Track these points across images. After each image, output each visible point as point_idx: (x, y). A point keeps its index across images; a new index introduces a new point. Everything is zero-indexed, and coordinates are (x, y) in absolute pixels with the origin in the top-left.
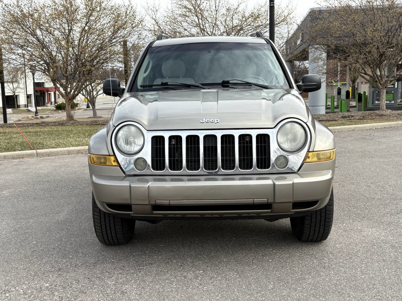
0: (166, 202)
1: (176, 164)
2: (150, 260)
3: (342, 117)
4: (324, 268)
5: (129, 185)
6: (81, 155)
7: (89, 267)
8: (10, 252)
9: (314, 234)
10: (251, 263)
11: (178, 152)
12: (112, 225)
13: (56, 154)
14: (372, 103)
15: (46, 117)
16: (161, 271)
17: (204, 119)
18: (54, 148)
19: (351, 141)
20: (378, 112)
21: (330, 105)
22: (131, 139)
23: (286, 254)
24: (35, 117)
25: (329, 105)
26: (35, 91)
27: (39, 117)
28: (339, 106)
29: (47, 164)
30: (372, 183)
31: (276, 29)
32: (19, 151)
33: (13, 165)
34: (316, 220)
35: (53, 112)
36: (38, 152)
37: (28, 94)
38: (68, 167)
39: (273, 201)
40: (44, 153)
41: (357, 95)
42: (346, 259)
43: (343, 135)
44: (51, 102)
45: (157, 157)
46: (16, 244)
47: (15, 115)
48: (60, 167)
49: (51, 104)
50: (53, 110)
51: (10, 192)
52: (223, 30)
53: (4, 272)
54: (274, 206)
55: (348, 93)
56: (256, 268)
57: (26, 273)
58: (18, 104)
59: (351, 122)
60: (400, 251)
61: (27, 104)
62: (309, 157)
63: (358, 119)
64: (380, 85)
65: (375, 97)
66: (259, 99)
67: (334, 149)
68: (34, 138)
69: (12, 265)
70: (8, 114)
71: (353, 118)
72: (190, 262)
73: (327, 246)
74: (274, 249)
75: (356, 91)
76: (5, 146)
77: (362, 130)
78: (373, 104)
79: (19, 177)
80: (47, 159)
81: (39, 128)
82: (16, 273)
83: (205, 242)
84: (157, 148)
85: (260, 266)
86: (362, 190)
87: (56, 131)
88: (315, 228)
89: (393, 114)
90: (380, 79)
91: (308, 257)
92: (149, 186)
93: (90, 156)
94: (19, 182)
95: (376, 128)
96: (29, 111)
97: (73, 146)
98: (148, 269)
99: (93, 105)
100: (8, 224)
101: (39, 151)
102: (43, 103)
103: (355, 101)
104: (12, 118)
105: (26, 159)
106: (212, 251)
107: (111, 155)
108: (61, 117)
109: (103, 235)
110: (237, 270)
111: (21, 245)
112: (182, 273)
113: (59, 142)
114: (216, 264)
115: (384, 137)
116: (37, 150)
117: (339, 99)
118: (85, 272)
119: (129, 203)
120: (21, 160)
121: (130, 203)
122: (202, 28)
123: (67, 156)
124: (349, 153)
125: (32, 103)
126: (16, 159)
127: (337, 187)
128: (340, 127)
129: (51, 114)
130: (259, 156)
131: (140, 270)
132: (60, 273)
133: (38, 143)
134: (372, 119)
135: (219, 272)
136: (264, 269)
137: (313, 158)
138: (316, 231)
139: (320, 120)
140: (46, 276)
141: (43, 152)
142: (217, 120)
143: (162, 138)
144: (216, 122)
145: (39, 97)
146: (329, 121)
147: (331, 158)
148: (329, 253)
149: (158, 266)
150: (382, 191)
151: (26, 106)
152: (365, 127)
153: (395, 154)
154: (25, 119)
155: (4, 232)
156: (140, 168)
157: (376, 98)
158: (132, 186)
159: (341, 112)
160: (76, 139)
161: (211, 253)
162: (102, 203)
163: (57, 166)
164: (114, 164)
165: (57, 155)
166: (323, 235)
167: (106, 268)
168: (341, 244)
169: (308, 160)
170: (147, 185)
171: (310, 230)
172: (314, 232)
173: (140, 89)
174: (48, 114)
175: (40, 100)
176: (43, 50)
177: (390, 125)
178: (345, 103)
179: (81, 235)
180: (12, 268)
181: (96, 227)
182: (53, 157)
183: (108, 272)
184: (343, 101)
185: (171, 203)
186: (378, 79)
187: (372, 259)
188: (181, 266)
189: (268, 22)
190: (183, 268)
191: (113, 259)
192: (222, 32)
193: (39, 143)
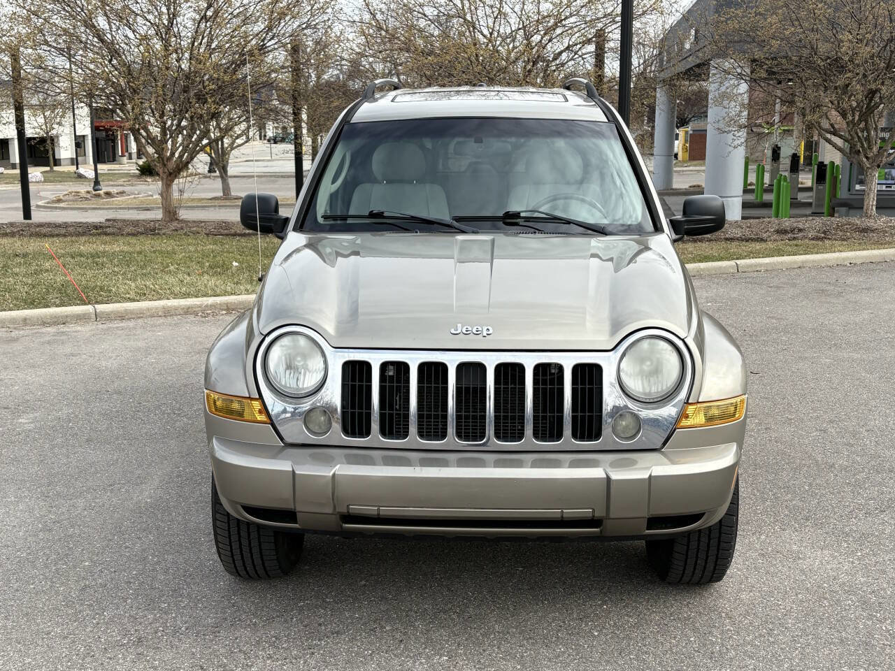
0: (371, 510)
1: (394, 425)
2: (335, 624)
3: (778, 232)
4: (711, 658)
5: (291, 469)
6: (192, 318)
7: (204, 635)
8: (34, 588)
9: (693, 573)
10: (554, 639)
11: (400, 393)
12: (255, 543)
13: (139, 315)
14: (847, 189)
15: (117, 193)
16: (357, 654)
17: (459, 325)
18: (134, 300)
19: (793, 298)
20: (858, 222)
21: (754, 185)
22: (299, 362)
23: (630, 616)
24: (94, 193)
25: (751, 184)
26: (95, 129)
27: (101, 192)
28: (775, 188)
29: (119, 341)
30: (831, 422)
31: (636, 24)
32: (57, 306)
33: (43, 343)
34: (698, 546)
35: (134, 181)
36: (98, 311)
37: (77, 134)
38: (163, 353)
39: (604, 515)
40: (112, 312)
41: (816, 166)
42: (761, 635)
43: (776, 282)
44: (130, 154)
45: (353, 407)
46: (47, 567)
47: (49, 186)
48: (147, 351)
49: (130, 158)
50: (134, 176)
51: (34, 420)
52: (517, 26)
53: (19, 643)
54: (607, 523)
55: (795, 158)
56: (564, 652)
57: (66, 648)
58: (56, 157)
59: (796, 245)
60: (879, 615)
61: (75, 157)
62: (687, 417)
63: (813, 239)
64: (865, 160)
65: (855, 177)
66: (584, 258)
67: (745, 394)
68: (89, 273)
69: (38, 625)
70: (32, 182)
71: (800, 235)
72: (422, 633)
73: (721, 597)
74: (605, 602)
75: (814, 154)
76: (26, 293)
77: (819, 267)
78: (849, 190)
79: (57, 378)
80: (117, 328)
81: (102, 243)
82: (46, 648)
83: (458, 577)
84: (353, 387)
85: (573, 647)
86: (807, 441)
87: (140, 253)
88: (696, 562)
89: (891, 226)
90: (866, 146)
91: (678, 627)
92: (334, 475)
93: (208, 396)
94: (55, 391)
95: (850, 264)
96: (80, 176)
97: (176, 296)
98: (330, 647)
99: (224, 169)
100: (31, 511)
101: (100, 307)
102: (111, 154)
103: (810, 170)
104: (42, 194)
105: (71, 328)
106: (470, 601)
107: (252, 398)
108: (150, 193)
109: (234, 561)
110: (522, 657)
111: (57, 570)
112: (404, 660)
113: (145, 286)
114: (478, 639)
115: (868, 289)
116: (96, 306)
117: (774, 173)
118: (194, 650)
119: (290, 507)
120: (62, 330)
121: (293, 507)
122: (468, 21)
123: (161, 320)
124: (786, 332)
125: (87, 155)
126: (50, 324)
127: (753, 430)
128: (770, 259)
129: (129, 185)
130: (577, 412)
131: (312, 650)
132: (140, 650)
133: (98, 289)
134: (844, 240)
135: (482, 661)
136: (582, 658)
137: (697, 418)
138: (697, 567)
139: (727, 236)
140: (110, 659)
141: (110, 310)
142: (488, 329)
143: (365, 367)
144: (485, 334)
145: (103, 143)
146: (747, 241)
147: (737, 416)
148: (724, 615)
149: (353, 639)
150: (852, 446)
151: (75, 162)
152: (828, 260)
153: (889, 339)
154: (71, 198)
155: (21, 533)
156: (316, 429)
157: (857, 178)
158: (297, 472)
159: (777, 216)
160: (182, 278)
161: (468, 607)
162: (233, 503)
163: (139, 349)
164: (259, 419)
165: (139, 318)
166: (713, 574)
167: (241, 641)
168: (751, 592)
169: (684, 423)
170: (331, 474)
171: (686, 564)
172: (695, 569)
173: (322, 222)
174: (123, 185)
175: (106, 150)
176: (110, 61)
177: (884, 256)
178: (787, 186)
179: (187, 548)
180: (38, 632)
181: (220, 545)
182: (131, 324)
183: (244, 652)
184: (782, 183)
185: (381, 513)
186: (862, 146)
187: (817, 637)
188: (401, 641)
189: (619, 10)
190: (406, 648)
191: (255, 615)
192: (513, 29)
193: (102, 289)
